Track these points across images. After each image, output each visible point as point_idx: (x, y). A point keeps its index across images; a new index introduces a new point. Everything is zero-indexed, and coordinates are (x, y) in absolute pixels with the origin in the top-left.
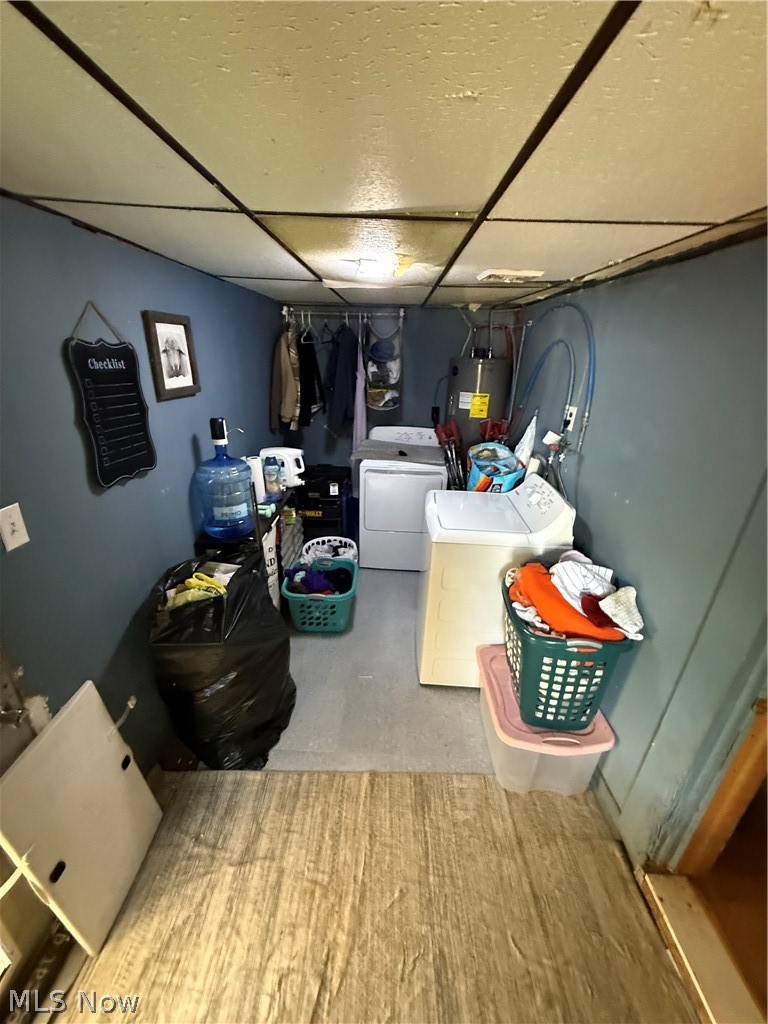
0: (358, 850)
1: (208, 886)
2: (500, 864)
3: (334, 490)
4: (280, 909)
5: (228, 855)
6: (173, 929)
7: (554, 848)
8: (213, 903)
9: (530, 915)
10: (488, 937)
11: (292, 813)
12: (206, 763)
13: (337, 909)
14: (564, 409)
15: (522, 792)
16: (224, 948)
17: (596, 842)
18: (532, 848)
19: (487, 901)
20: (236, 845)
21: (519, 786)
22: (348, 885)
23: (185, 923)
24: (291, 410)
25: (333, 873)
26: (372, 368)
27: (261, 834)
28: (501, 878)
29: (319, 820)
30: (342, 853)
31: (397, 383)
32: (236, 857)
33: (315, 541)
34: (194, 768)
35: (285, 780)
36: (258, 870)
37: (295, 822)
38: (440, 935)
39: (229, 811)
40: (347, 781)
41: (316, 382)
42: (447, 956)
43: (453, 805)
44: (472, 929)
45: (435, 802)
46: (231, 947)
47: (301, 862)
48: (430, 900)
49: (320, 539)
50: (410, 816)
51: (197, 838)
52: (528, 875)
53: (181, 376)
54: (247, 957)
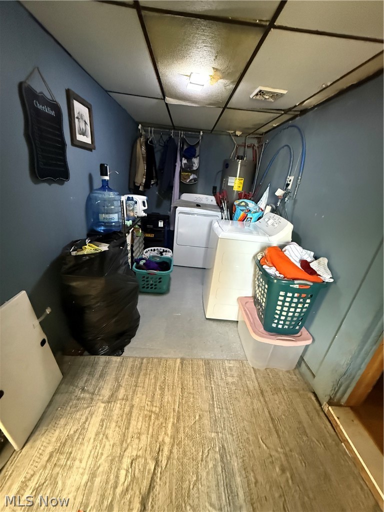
0: (175, 395)
1: (89, 414)
2: (252, 403)
3: (161, 224)
4: (131, 425)
5: (101, 398)
6: (68, 435)
7: (280, 395)
8: (92, 422)
9: (269, 427)
10: (248, 438)
11: (138, 377)
12: (89, 352)
13: (164, 425)
14: (286, 178)
15: (262, 369)
16: (99, 445)
17: (301, 392)
18: (269, 395)
19: (247, 421)
20: (106, 392)
21: (261, 366)
22: (170, 413)
23: (75, 432)
24: (141, 179)
25: (162, 407)
26: (184, 161)
27: (120, 387)
28: (253, 410)
29: (153, 381)
30: (166, 397)
31: (197, 169)
32: (106, 399)
33: (150, 249)
34: (81, 354)
35: (134, 361)
36: (118, 405)
37: (139, 381)
38: (222, 438)
39: (102, 376)
40: (168, 363)
41: (154, 168)
42: (226, 448)
43: (226, 374)
44: (239, 434)
45: (216, 373)
46: (103, 445)
47: (144, 401)
48: (216, 420)
49: (153, 248)
50: (203, 380)
51: (83, 389)
52: (268, 408)
53: (85, 136)
54: (112, 450)
